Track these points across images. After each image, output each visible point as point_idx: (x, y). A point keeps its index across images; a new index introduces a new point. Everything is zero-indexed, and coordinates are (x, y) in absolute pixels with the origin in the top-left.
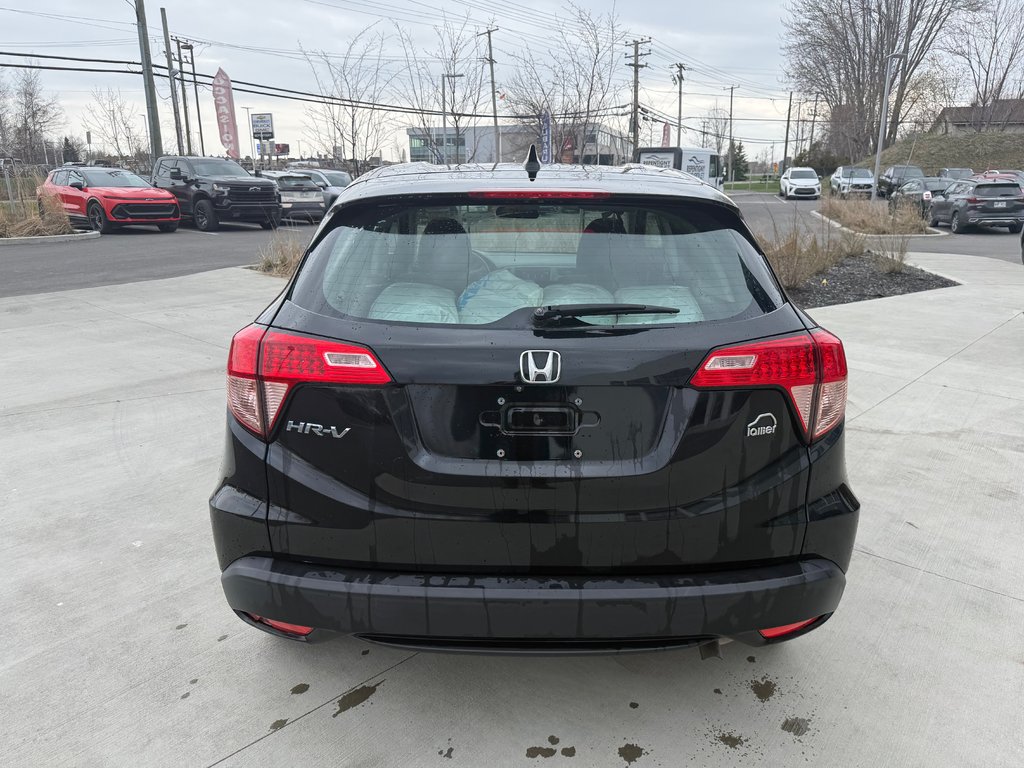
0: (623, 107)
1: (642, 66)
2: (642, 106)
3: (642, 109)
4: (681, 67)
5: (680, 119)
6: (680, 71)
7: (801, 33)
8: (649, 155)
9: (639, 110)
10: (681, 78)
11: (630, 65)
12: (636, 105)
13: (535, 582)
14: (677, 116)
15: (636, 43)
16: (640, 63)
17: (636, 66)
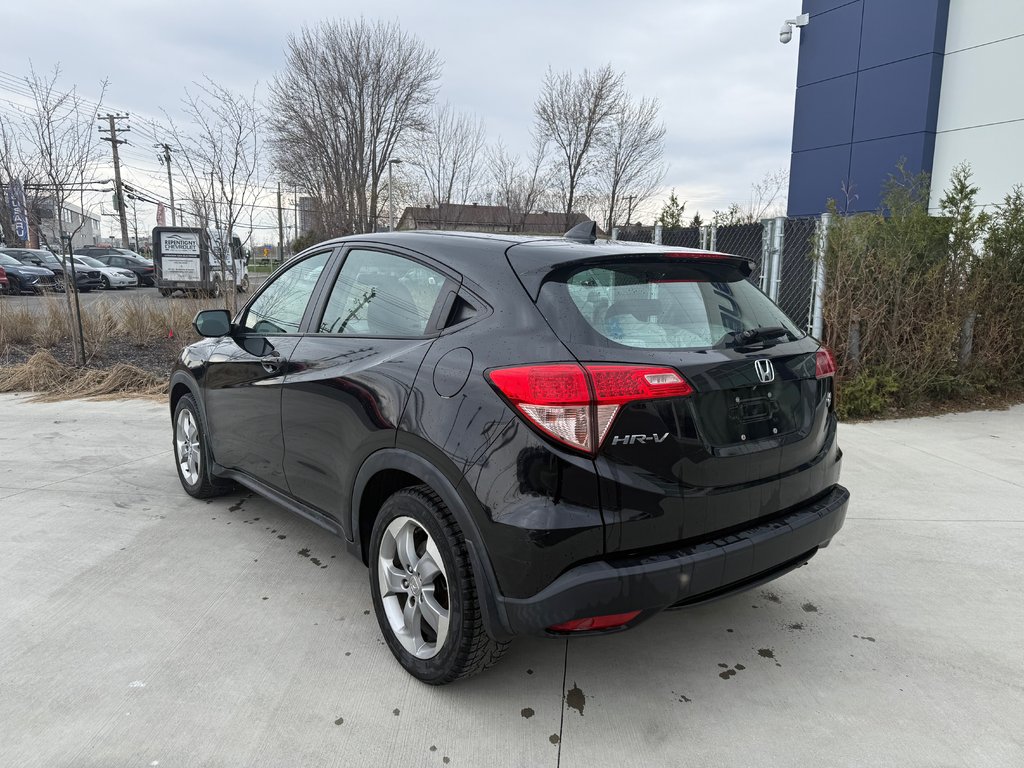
0: (104, 183)
1: (121, 142)
2: (125, 183)
3: (126, 187)
4: (167, 147)
5: (172, 200)
6: (167, 153)
7: (280, 129)
8: (171, 234)
9: (123, 187)
10: (168, 159)
11: (107, 139)
12: (119, 183)
13: (764, 529)
14: (169, 196)
15: (111, 118)
16: (118, 138)
17: (115, 142)
